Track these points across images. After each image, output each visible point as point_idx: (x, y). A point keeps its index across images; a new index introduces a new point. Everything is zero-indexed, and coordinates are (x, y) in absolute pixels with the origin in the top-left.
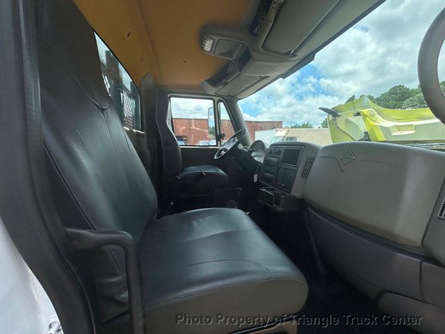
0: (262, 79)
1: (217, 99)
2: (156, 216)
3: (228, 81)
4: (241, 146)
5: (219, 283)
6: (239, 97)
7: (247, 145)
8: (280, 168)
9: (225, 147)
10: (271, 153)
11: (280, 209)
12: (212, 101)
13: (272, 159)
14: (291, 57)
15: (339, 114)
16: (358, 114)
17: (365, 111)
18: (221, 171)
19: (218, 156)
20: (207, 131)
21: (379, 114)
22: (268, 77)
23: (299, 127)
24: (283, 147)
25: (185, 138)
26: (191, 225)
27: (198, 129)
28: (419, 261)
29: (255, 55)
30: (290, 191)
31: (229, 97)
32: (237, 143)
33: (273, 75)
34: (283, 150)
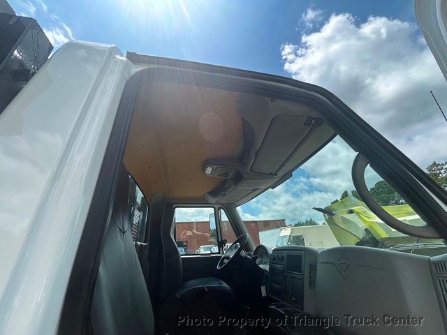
0: (255, 190)
3: (226, 193)
4: (243, 253)
6: (238, 204)
7: (250, 250)
8: (286, 276)
9: (227, 254)
10: (274, 259)
12: (213, 209)
13: (277, 266)
14: (274, 175)
15: (334, 212)
16: (351, 212)
17: (356, 209)
18: (225, 285)
19: (221, 265)
20: (208, 235)
22: (259, 189)
23: (303, 224)
24: (285, 252)
25: (185, 244)
27: (200, 233)
29: (246, 176)
30: (303, 307)
31: (228, 205)
32: (240, 250)
34: (285, 255)
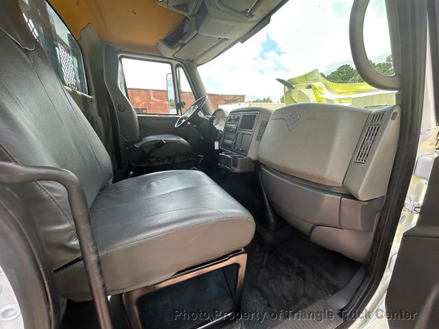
0: (221, 41)
1: (175, 63)
2: (111, 180)
3: (185, 42)
4: (201, 114)
5: (175, 226)
6: (199, 63)
7: (208, 114)
8: (238, 133)
9: (185, 115)
10: (230, 120)
11: (237, 170)
12: (169, 66)
13: (231, 125)
14: (248, 17)
15: (294, 86)
16: (310, 87)
17: (316, 84)
18: (182, 139)
19: (178, 124)
20: (167, 102)
21: (327, 87)
22: (226, 39)
23: (260, 101)
24: (241, 113)
26: (149, 186)
27: (158, 100)
28: (340, 197)
29: (211, 10)
30: (247, 153)
31: (188, 62)
32: (197, 111)
33: (232, 38)
34: (241, 117)
